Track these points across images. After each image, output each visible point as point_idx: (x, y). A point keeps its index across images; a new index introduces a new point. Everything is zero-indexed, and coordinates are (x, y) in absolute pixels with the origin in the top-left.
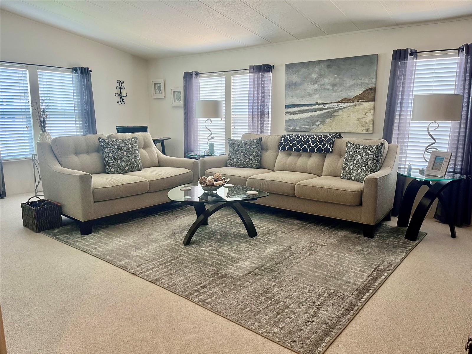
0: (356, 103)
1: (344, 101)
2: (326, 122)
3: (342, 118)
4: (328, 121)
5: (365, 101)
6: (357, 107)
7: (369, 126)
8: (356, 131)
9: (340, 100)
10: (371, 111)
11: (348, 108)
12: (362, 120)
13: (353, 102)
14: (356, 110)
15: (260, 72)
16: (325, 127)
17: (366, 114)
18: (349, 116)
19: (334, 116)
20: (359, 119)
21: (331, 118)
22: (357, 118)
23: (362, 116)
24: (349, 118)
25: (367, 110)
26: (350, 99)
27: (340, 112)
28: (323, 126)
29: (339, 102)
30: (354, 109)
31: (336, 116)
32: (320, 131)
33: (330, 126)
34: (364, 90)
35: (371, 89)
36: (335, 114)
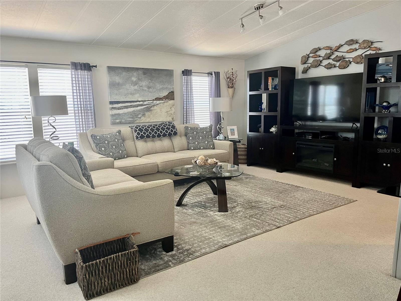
0: (165, 101)
1: (157, 99)
2: (146, 115)
3: (157, 111)
4: (147, 114)
5: (170, 100)
6: (165, 104)
7: (173, 116)
8: (166, 120)
9: (154, 99)
10: (174, 106)
11: (160, 105)
12: (169, 112)
13: (163, 100)
14: (165, 106)
15: (85, 70)
16: (145, 118)
17: (171, 108)
18: (161, 110)
19: (151, 110)
20: (167, 112)
21: (149, 112)
22: (166, 111)
23: (169, 110)
24: (161, 111)
25: (171, 106)
26: (161, 98)
27: (155, 107)
28: (144, 118)
29: (153, 100)
30: (164, 105)
31: (153, 110)
32: (142, 121)
33: (149, 117)
34: (168, 92)
35: (172, 92)
36: (152, 109)
